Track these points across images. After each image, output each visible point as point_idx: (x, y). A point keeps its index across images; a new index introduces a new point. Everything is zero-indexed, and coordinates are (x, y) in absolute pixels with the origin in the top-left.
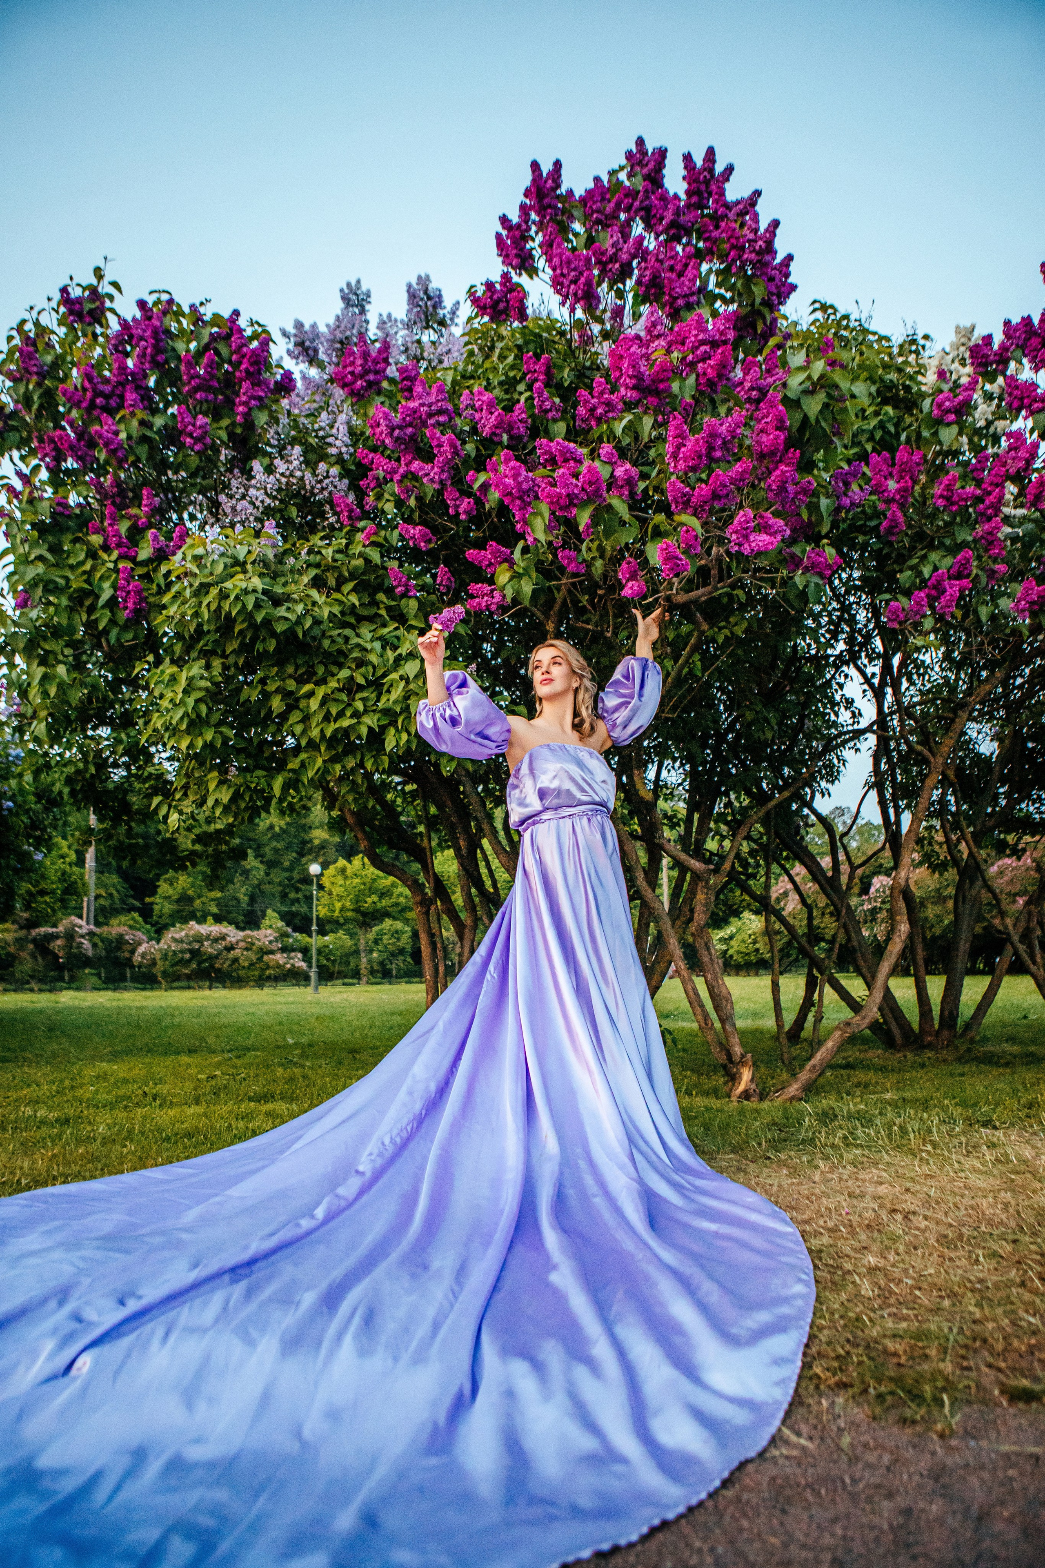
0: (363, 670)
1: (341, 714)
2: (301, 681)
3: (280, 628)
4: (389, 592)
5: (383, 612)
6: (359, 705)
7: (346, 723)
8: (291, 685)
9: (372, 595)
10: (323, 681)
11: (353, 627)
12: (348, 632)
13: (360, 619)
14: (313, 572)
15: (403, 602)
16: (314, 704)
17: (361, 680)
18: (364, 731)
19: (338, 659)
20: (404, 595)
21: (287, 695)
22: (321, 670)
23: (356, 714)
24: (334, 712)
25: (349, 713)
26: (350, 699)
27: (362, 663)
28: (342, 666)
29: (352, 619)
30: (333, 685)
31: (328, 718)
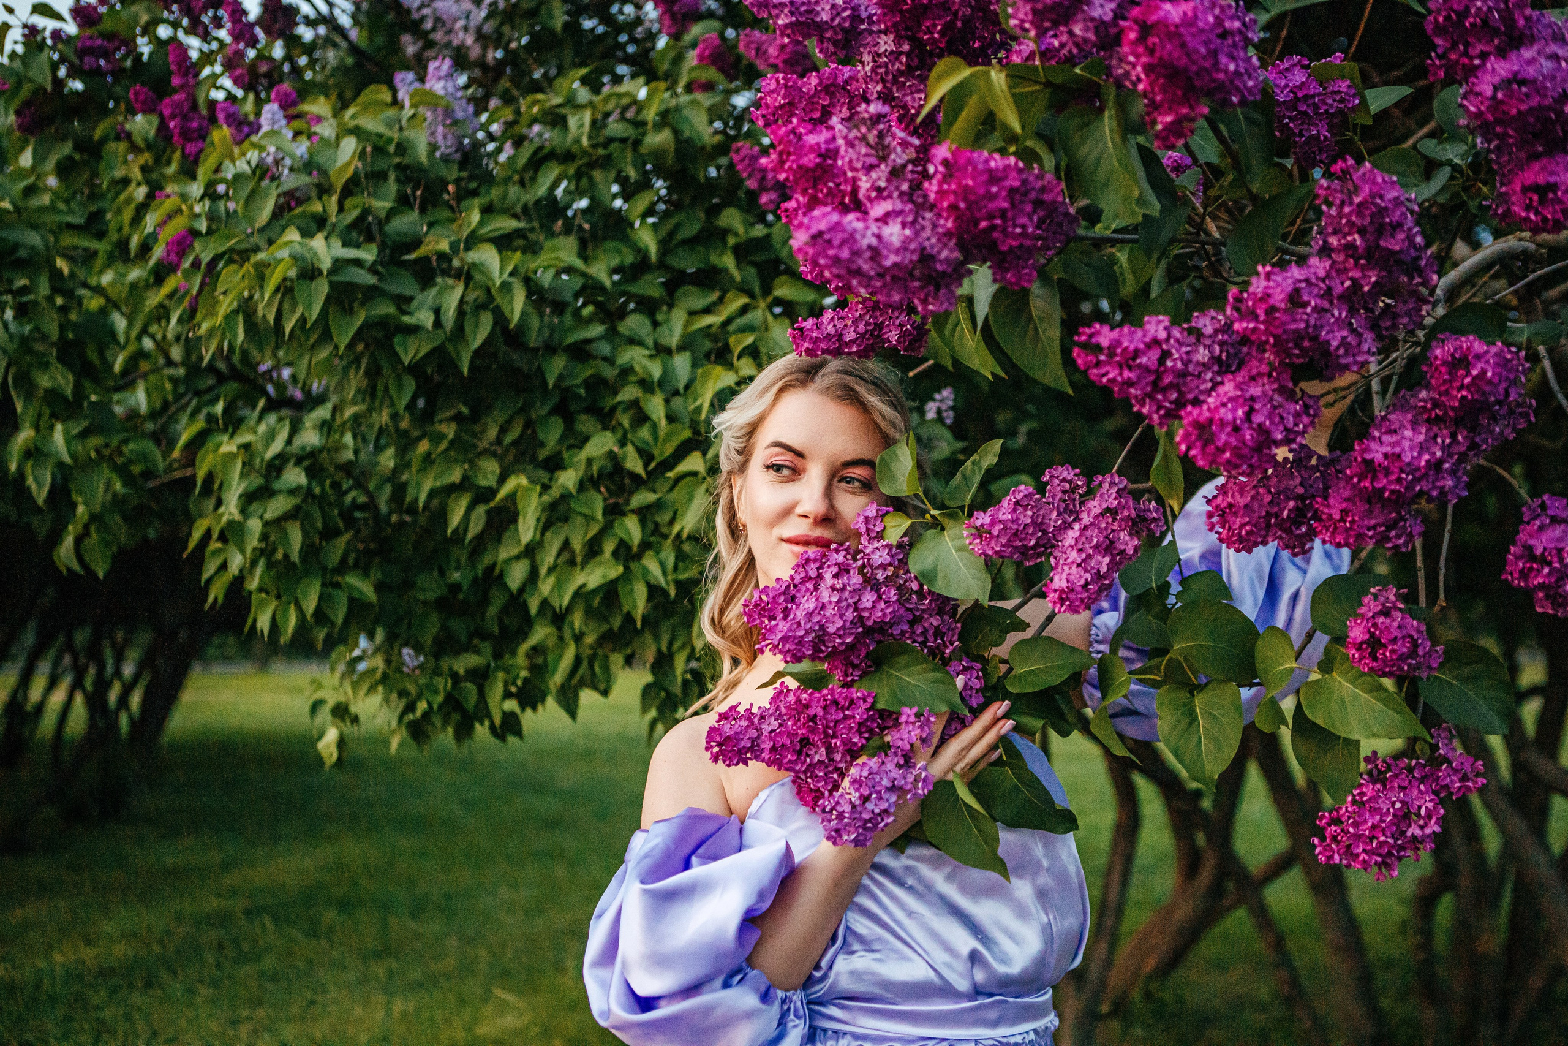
0: (644, 432)
1: (593, 549)
2: (512, 460)
5: (728, 261)
6: (632, 529)
8: (490, 474)
9: (714, 211)
10: (555, 464)
11: (649, 307)
12: (635, 323)
13: (676, 283)
17: (634, 464)
18: (638, 601)
22: (552, 435)
23: (625, 554)
24: (577, 545)
25: (609, 547)
26: (614, 512)
27: (641, 418)
28: (606, 419)
29: (652, 286)
30: (568, 479)
31: (569, 560)
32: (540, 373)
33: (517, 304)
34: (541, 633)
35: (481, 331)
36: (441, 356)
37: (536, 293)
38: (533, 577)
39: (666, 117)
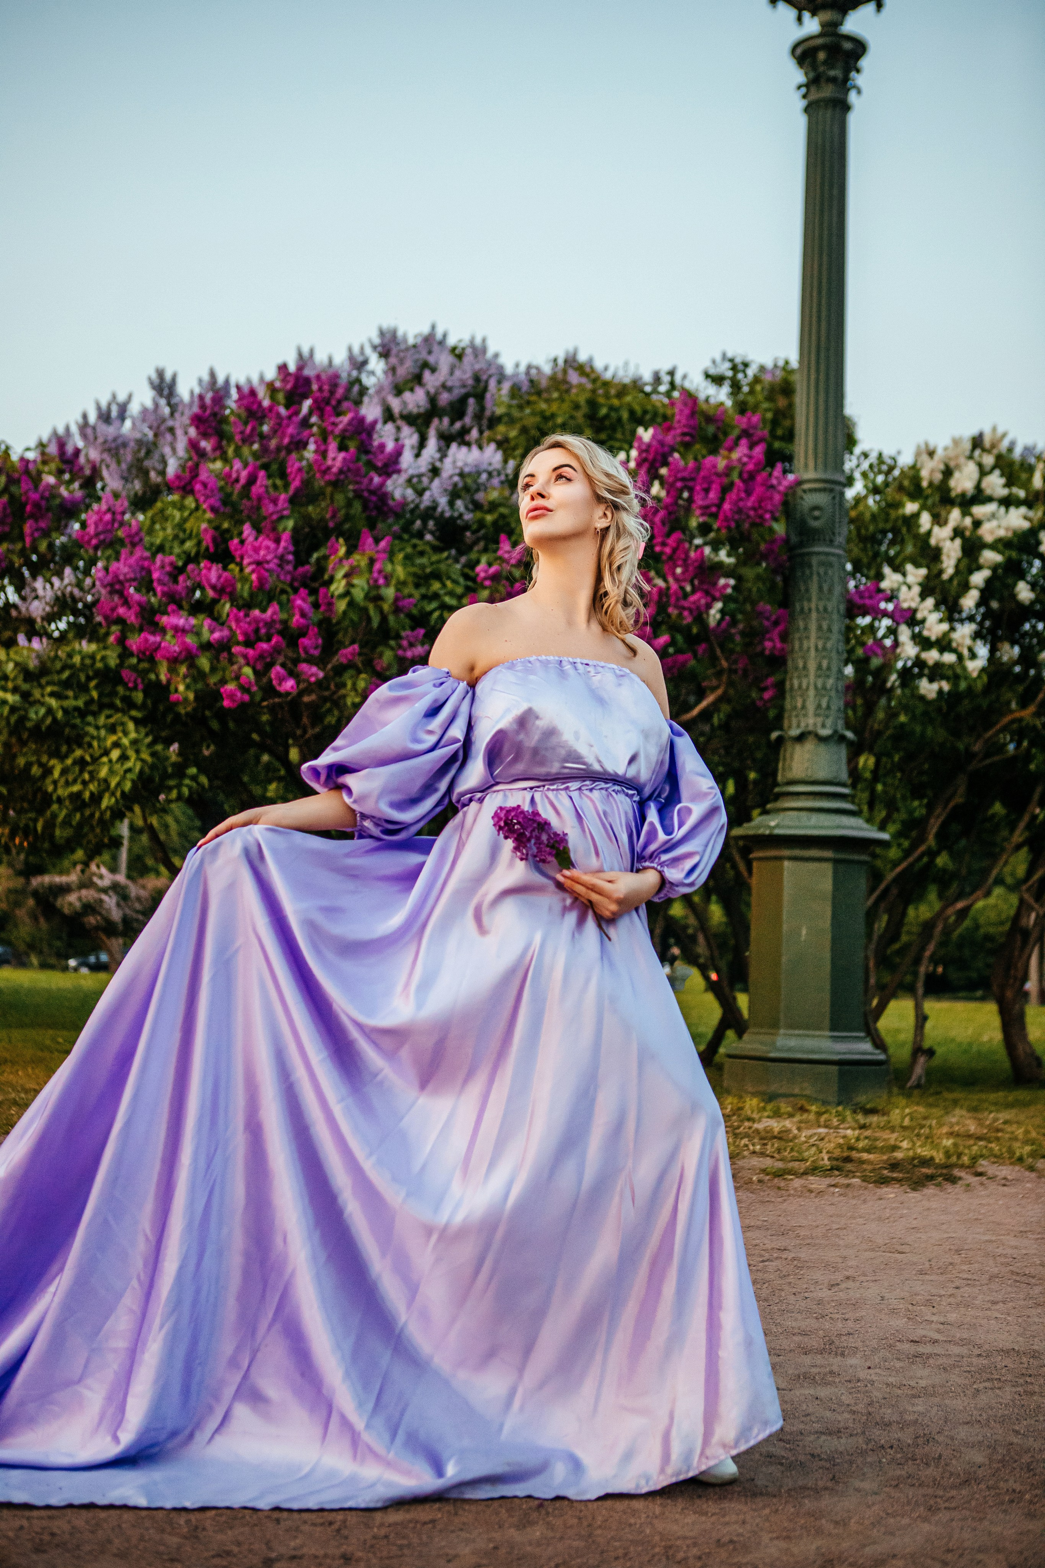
0: (91, 750)
1: (75, 781)
2: (51, 755)
3: (29, 724)
4: (125, 685)
5: (118, 702)
6: (86, 776)
7: (76, 788)
8: (44, 759)
10: (65, 757)
11: (94, 714)
12: (90, 719)
13: (102, 707)
14: (66, 674)
15: (134, 694)
16: (56, 774)
17: (88, 758)
18: (87, 795)
19: (78, 740)
20: (135, 688)
21: (41, 765)
22: (64, 749)
23: (85, 783)
24: (70, 780)
25: (79, 781)
26: (81, 771)
27: (90, 745)
28: (80, 746)
29: (94, 708)
30: (69, 762)
31: (67, 784)
32: (63, 732)
33: (60, 714)
34: (55, 807)
35: (49, 721)
36: (37, 726)
37: (65, 711)
38: (55, 789)
39: (103, 658)
